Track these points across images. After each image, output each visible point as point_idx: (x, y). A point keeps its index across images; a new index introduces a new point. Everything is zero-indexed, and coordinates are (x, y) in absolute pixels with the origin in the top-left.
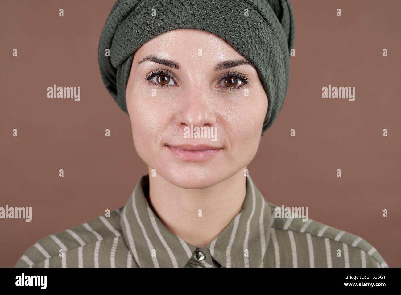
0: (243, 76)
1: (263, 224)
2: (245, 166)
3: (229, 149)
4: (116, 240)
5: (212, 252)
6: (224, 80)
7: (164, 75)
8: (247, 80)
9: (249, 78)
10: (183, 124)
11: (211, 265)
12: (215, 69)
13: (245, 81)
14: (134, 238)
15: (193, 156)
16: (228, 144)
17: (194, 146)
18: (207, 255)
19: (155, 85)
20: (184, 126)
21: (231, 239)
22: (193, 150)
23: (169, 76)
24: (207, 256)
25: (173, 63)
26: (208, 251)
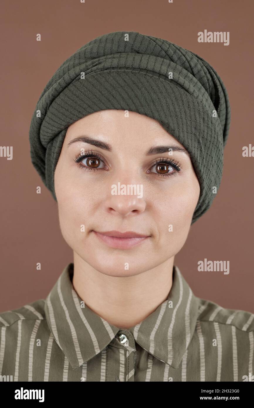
0: (175, 163)
1: (189, 316)
2: (173, 256)
3: (157, 237)
4: (38, 322)
5: (136, 335)
6: (155, 166)
7: (94, 157)
8: (179, 167)
9: (181, 166)
10: (111, 209)
11: (134, 348)
12: (147, 154)
13: (177, 169)
14: (56, 322)
15: (120, 242)
16: (156, 233)
17: (121, 233)
18: (130, 336)
19: (84, 168)
20: (112, 212)
21: (156, 325)
22: (121, 237)
23: (100, 158)
24: (130, 338)
25: (104, 145)
26: (131, 334)
